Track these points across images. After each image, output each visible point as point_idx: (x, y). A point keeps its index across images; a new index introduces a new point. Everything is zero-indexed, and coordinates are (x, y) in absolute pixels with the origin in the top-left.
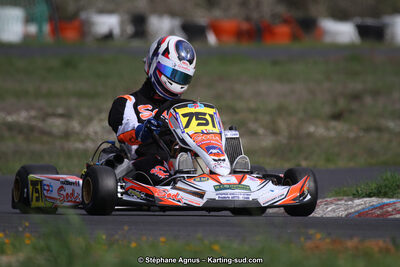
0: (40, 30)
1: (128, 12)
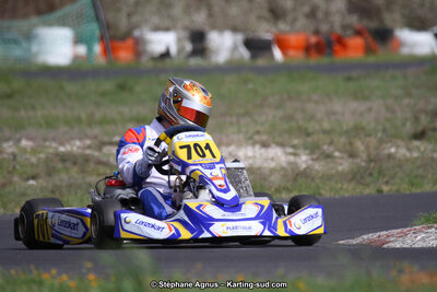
1: (185, 28)
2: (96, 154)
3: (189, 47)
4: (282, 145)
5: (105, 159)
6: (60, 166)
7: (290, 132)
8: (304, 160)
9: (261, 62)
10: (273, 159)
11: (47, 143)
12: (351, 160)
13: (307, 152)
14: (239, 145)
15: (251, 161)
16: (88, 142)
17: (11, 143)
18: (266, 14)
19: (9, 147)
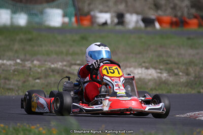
0: (70, 20)
1: (115, 12)
2: (68, 69)
3: (116, 20)
4: (155, 68)
5: (72, 71)
6: (51, 74)
7: (159, 62)
8: (165, 75)
9: (149, 29)
10: (150, 75)
11: (46, 63)
12: (187, 77)
13: (167, 72)
14: (135, 68)
15: (140, 75)
16: (65, 63)
17: (29, 62)
18: (153, 6)
19: (28, 64)
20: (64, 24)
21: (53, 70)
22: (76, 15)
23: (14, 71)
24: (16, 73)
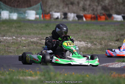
0: (40, 16)
1: (62, 12)
2: (40, 41)
3: (63, 17)
4: (84, 41)
5: (42, 43)
6: (31, 44)
7: (86, 38)
8: (89, 45)
9: (80, 21)
10: (82, 44)
11: (29, 39)
12: (101, 46)
13: (90, 43)
16: (38, 39)
17: (20, 38)
18: (82, 9)
19: (19, 39)
20: (36, 18)
21: (32, 42)
22: (42, 14)
23: (12, 42)
24: (13, 44)
